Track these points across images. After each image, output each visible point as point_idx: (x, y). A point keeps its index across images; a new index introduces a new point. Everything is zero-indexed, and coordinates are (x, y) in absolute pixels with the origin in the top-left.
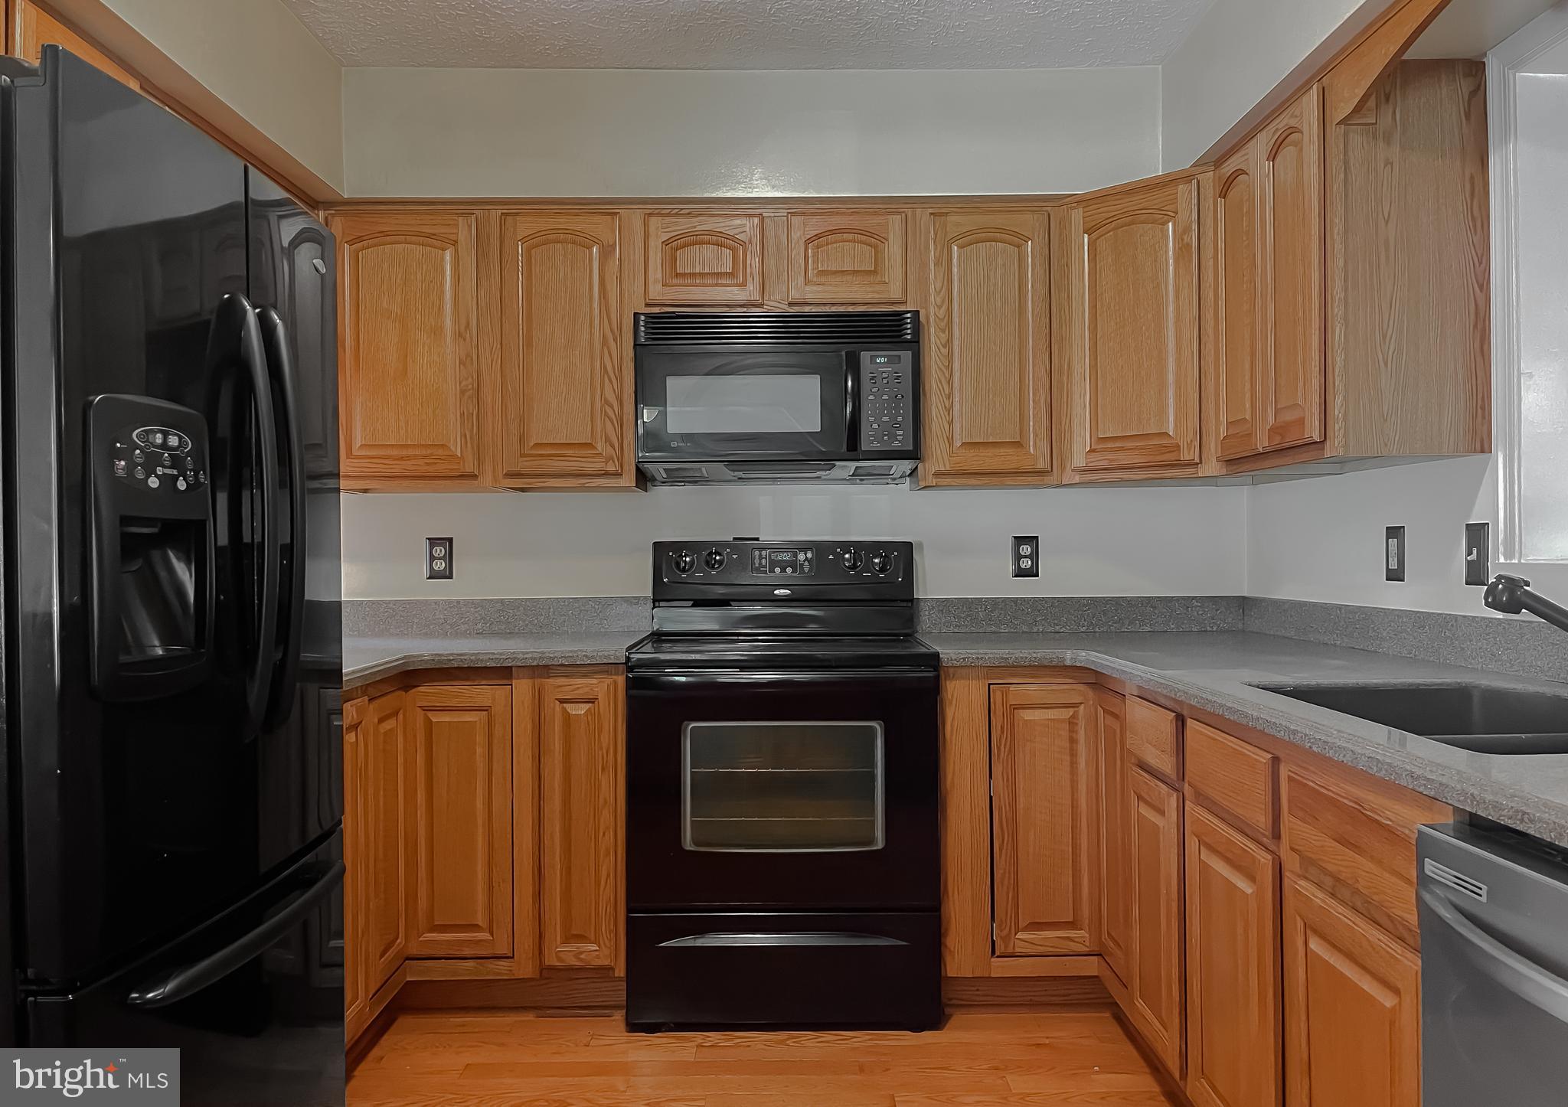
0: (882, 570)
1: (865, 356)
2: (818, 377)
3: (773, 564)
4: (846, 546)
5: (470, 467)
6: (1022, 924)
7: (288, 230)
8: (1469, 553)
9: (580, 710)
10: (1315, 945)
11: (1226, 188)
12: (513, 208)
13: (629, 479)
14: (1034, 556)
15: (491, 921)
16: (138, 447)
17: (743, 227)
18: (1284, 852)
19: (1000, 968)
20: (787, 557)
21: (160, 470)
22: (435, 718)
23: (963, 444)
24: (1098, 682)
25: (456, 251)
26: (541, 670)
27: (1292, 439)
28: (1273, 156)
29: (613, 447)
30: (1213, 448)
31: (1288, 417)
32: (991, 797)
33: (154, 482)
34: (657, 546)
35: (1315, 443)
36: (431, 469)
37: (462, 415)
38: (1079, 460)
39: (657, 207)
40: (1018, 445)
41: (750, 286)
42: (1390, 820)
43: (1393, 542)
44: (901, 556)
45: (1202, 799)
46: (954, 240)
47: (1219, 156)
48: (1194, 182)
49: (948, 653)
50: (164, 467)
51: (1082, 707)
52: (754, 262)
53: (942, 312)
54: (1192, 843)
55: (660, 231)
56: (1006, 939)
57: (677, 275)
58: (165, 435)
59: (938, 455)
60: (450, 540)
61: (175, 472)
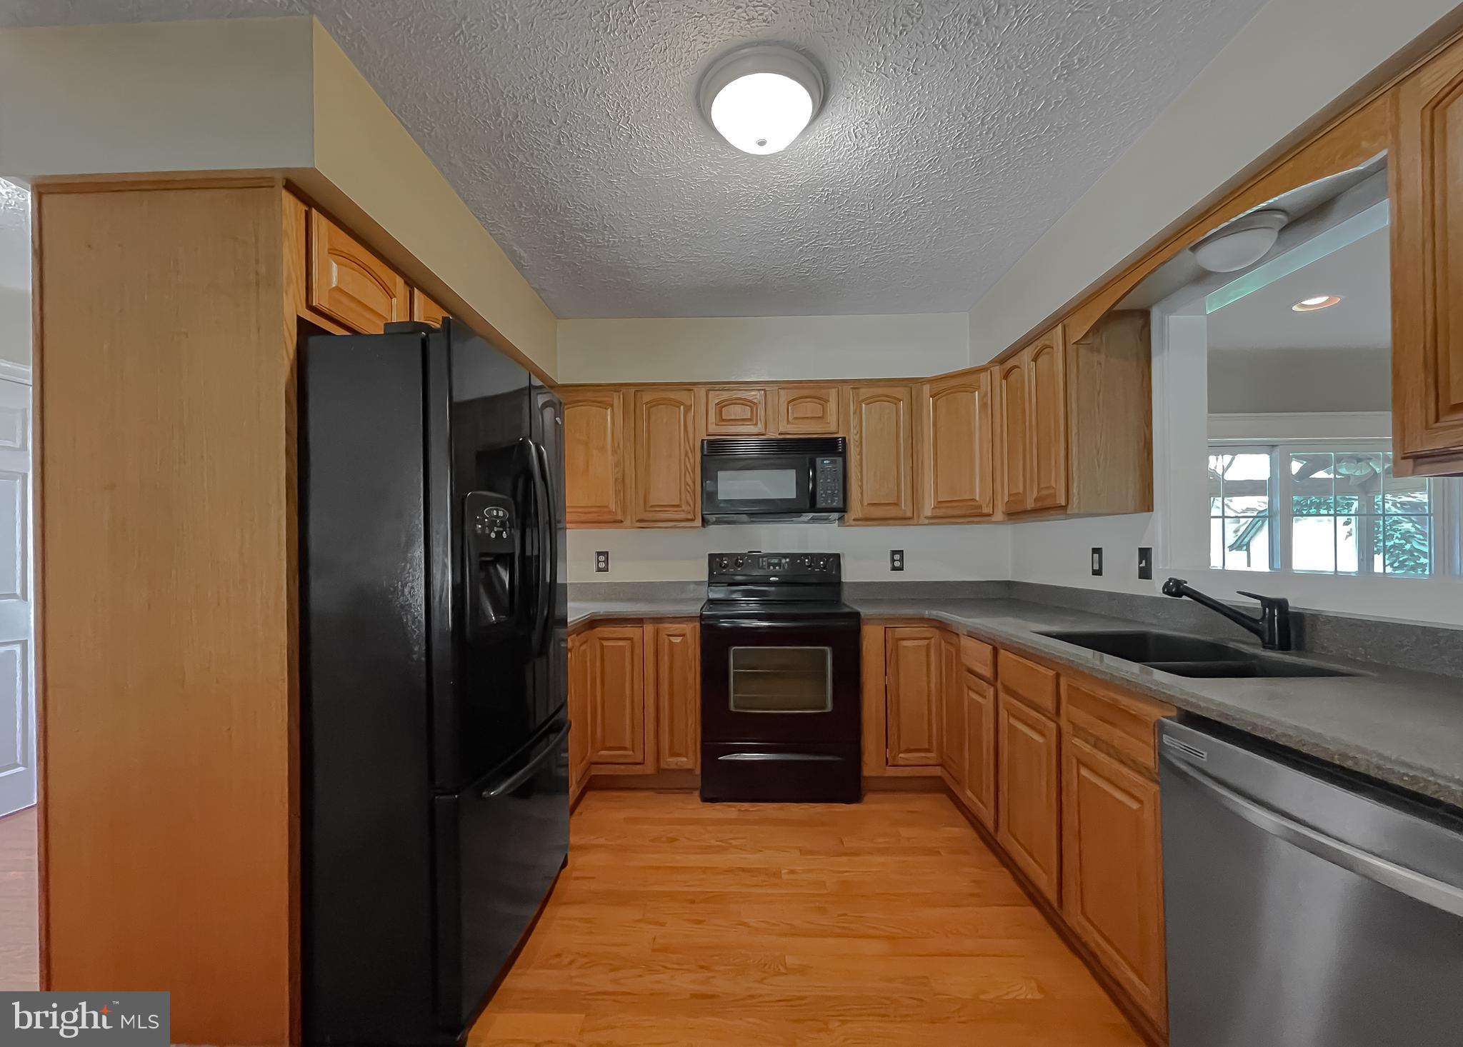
0: (824, 568)
1: (818, 460)
2: (794, 471)
3: (769, 564)
4: (806, 555)
5: (619, 517)
6: (902, 749)
7: (541, 400)
8: (1140, 563)
9: (677, 640)
10: (1084, 772)
11: (1006, 375)
12: (641, 388)
13: (698, 522)
14: (902, 560)
15: (633, 745)
16: (487, 518)
17: (755, 395)
18: (1063, 723)
19: (891, 772)
20: (776, 561)
21: (496, 529)
22: (606, 643)
23: (869, 504)
24: (942, 627)
25: (613, 410)
26: (658, 620)
27: (1048, 503)
28: (1035, 360)
29: (690, 506)
30: (1000, 508)
31: (1044, 492)
32: (886, 685)
33: (493, 535)
34: (710, 555)
35: (1062, 506)
36: (600, 518)
37: (616, 491)
38: (928, 512)
39: (712, 386)
40: (896, 504)
41: (759, 425)
42: (1135, 711)
43: (1096, 556)
44: (834, 560)
45: (1008, 691)
46: (863, 401)
47: (1002, 360)
48: (989, 371)
49: (865, 611)
50: (497, 527)
51: (933, 639)
52: (761, 412)
53: (857, 438)
54: (1003, 714)
55: (715, 398)
56: (894, 758)
57: (723, 420)
58: (497, 510)
59: (856, 509)
60: (607, 553)
61: (501, 529)
